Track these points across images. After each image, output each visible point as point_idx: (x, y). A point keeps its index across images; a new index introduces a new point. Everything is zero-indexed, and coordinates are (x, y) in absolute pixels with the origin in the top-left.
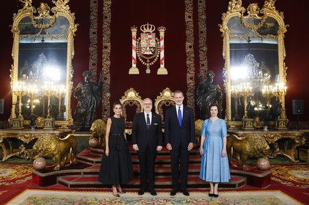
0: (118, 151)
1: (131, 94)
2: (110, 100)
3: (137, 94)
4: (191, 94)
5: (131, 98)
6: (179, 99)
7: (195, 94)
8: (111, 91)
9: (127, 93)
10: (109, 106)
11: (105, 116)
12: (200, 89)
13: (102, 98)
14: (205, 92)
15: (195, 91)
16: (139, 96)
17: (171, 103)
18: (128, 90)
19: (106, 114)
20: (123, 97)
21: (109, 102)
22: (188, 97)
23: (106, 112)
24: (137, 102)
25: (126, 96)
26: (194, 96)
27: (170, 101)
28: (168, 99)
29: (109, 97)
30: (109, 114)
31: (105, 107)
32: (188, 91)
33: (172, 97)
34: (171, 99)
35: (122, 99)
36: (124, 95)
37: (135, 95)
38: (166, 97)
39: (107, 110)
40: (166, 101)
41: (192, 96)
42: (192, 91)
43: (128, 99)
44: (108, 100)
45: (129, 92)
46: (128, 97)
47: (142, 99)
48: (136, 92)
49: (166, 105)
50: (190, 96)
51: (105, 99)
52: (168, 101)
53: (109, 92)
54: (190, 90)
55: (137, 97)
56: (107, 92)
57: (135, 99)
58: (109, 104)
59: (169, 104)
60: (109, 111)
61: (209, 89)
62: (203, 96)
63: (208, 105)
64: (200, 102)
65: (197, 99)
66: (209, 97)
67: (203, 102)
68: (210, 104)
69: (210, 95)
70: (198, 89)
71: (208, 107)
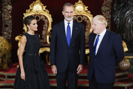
1: (38, 8)
2: (11, 14)
3: (44, 7)
4: (107, 8)
5: (37, 12)
7: (112, 9)
8: (13, 3)
9: (33, 6)
10: (11, 21)
11: (5, 33)
13: (2, 11)
15: (112, 4)
16: (47, 10)
17: (83, 19)
18: (34, 2)
19: (7, 30)
20: (27, 11)
21: (10, 17)
22: (103, 12)
23: (7, 28)
24: (44, 17)
25: (31, 10)
26: (110, 11)
27: (83, 17)
28: (80, 14)
29: (10, 10)
30: (11, 31)
31: (6, 23)
32: (104, 5)
33: (85, 12)
34: (83, 14)
35: (26, 12)
36: (28, 8)
37: (41, 9)
38: (78, 11)
39: (8, 26)
40: (78, 17)
41: (108, 10)
42: (109, 5)
43: (33, 14)
44: (10, 14)
45: (35, 5)
46: (33, 11)
47: (49, 13)
48: (43, 4)
49: (78, 21)
50: (106, 11)
51: (6, 12)
52: (81, 17)
53: (10, 5)
54: (105, 4)
55: (44, 11)
56: (9, 4)
57: (41, 14)
58: (10, 18)
59: (82, 20)
60: (11, 27)
61: (129, 2)
62: (121, 11)
63: (128, 22)
64: (117, 18)
65: (114, 14)
66: (128, 12)
67: (121, 17)
68: (130, 20)
69: (129, 10)
70: (116, 2)
71: (127, 24)
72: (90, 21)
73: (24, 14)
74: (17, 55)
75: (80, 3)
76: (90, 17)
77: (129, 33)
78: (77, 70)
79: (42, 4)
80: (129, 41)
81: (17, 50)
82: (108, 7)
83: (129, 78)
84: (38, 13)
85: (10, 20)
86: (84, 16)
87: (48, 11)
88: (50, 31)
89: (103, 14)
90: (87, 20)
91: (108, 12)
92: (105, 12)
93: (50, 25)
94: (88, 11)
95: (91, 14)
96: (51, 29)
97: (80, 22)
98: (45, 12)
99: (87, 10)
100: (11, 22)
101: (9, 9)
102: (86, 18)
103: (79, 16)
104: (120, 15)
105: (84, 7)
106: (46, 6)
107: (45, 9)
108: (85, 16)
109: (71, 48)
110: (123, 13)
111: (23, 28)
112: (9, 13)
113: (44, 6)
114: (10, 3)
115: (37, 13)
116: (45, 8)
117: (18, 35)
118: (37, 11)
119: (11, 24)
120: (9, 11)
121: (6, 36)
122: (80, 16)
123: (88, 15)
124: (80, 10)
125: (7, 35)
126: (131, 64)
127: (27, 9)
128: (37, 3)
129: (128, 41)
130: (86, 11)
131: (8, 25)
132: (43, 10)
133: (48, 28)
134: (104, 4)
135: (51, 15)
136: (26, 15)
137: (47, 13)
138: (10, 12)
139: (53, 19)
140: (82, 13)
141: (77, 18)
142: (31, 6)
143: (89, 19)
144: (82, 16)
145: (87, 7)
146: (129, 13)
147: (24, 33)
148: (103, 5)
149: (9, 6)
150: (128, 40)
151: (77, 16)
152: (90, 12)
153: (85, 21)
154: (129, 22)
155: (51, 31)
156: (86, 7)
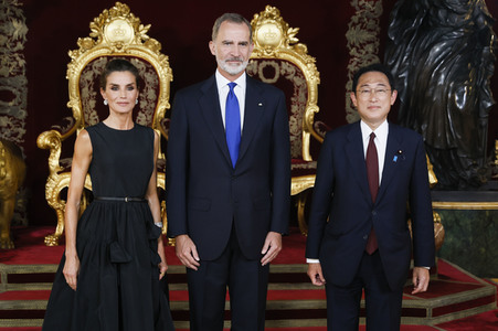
0: (118, 265)
1: (119, 31)
2: (24, 53)
3: (143, 30)
4: (366, 36)
5: (119, 45)
6: (236, 50)
7: (383, 37)
9: (101, 26)
10: (22, 80)
11: (4, 121)
12: (406, 15)
14: (425, 29)
15: (383, 22)
16: (153, 40)
17: (283, 72)
18: (105, 11)
19: (8, 111)
20: (82, 43)
21: (22, 63)
22: (353, 46)
23: (11, 104)
24: (142, 65)
25: (96, 39)
26: (377, 43)
27: (280, 65)
28: (270, 56)
29: (21, 40)
30: (24, 113)
31: (6, 84)
32: (354, 25)
33: (289, 47)
34: (282, 56)
35: (78, 48)
36: (87, 33)
37: (133, 36)
38: (263, 45)
39: (14, 97)
40: (264, 64)
41: (369, 42)
42: (371, 24)
43: (104, 52)
44: (19, 52)
45: (111, 21)
46: (104, 41)
47: (161, 52)
48: (138, 19)
49: (264, 80)
50: (362, 46)
51: (5, 46)
52: (273, 63)
53: (19, 19)
54: (360, 19)
55: (143, 41)
56: (15, 16)
57: (134, 53)
58: (21, 69)
59: (277, 77)
60: (25, 100)
61: (441, 14)
62: (413, 46)
63: (436, 83)
64: (399, 69)
65: (390, 57)
66: (438, 50)
67: (414, 68)
68: (443, 77)
69: (442, 41)
70: (395, 13)
71: (433, 91)
72: (304, 78)
73: (70, 53)
74: (46, 201)
75: (271, 16)
76: (306, 64)
77: (440, 122)
78: (263, 252)
79: (136, 16)
80: (439, 150)
81: (46, 182)
82: (370, 30)
83: (440, 276)
84: (119, 49)
85: (19, 73)
86: (285, 61)
87: (157, 43)
88: (162, 115)
89: (353, 57)
90: (296, 75)
91: (370, 48)
92: (358, 49)
93: (165, 94)
94: (300, 45)
95: (310, 53)
96: (169, 107)
97: (269, 81)
98: (147, 46)
99: (296, 40)
100: (25, 81)
101: (16, 33)
102: (292, 70)
103: (269, 63)
104: (409, 57)
105: (285, 30)
106: (149, 26)
107: (147, 37)
108: (290, 63)
109: (241, 174)
110: (420, 51)
111: (69, 105)
112: (15, 49)
113: (142, 26)
114: (19, 12)
115: (116, 50)
116: (147, 34)
117: (49, 130)
118: (116, 44)
119: (25, 90)
120: (15, 42)
121: (8, 132)
122: (271, 60)
123: (298, 57)
124: (269, 41)
125: (9, 126)
126: (446, 228)
127: (83, 37)
128: (116, 15)
129: (437, 149)
130: (290, 45)
131: (14, 91)
132: (139, 40)
133: (156, 102)
134: (355, 19)
135: (167, 58)
136: (78, 55)
137: (154, 51)
138: (20, 46)
139: (174, 73)
140: (276, 51)
141: (261, 69)
142: (97, 24)
143: (302, 73)
144: (279, 61)
145: (296, 30)
146: (440, 53)
147: (69, 122)
148: (350, 25)
149: (15, 24)
150: (438, 147)
151: (260, 61)
152: (304, 46)
153: (288, 77)
154: (441, 82)
155: (168, 113)
156: (290, 30)
